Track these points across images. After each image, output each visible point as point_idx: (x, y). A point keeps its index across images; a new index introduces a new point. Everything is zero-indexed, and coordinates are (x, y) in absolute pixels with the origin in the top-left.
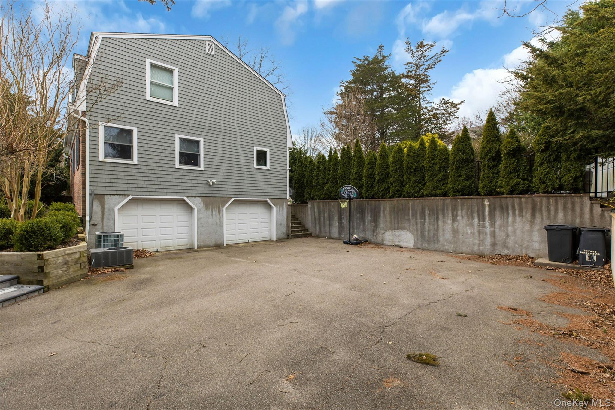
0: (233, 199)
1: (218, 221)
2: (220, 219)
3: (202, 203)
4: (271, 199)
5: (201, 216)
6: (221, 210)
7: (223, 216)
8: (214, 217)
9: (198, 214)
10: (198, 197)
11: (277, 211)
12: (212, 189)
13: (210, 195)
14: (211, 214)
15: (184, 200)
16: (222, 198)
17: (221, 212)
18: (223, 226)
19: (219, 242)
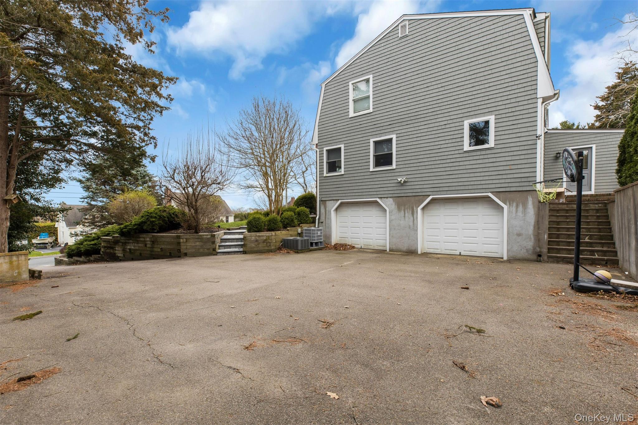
0: (431, 197)
1: (411, 224)
2: (413, 222)
3: (394, 204)
4: (496, 193)
5: (393, 217)
6: (415, 211)
7: (417, 218)
8: (407, 219)
9: (389, 215)
10: (390, 197)
11: (509, 212)
12: (405, 188)
13: (403, 195)
14: (403, 215)
15: (376, 202)
16: (416, 197)
17: (415, 213)
18: (417, 230)
19: (413, 248)
